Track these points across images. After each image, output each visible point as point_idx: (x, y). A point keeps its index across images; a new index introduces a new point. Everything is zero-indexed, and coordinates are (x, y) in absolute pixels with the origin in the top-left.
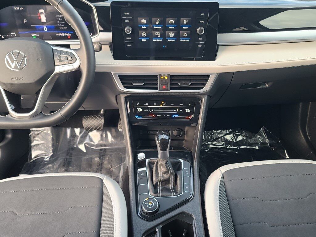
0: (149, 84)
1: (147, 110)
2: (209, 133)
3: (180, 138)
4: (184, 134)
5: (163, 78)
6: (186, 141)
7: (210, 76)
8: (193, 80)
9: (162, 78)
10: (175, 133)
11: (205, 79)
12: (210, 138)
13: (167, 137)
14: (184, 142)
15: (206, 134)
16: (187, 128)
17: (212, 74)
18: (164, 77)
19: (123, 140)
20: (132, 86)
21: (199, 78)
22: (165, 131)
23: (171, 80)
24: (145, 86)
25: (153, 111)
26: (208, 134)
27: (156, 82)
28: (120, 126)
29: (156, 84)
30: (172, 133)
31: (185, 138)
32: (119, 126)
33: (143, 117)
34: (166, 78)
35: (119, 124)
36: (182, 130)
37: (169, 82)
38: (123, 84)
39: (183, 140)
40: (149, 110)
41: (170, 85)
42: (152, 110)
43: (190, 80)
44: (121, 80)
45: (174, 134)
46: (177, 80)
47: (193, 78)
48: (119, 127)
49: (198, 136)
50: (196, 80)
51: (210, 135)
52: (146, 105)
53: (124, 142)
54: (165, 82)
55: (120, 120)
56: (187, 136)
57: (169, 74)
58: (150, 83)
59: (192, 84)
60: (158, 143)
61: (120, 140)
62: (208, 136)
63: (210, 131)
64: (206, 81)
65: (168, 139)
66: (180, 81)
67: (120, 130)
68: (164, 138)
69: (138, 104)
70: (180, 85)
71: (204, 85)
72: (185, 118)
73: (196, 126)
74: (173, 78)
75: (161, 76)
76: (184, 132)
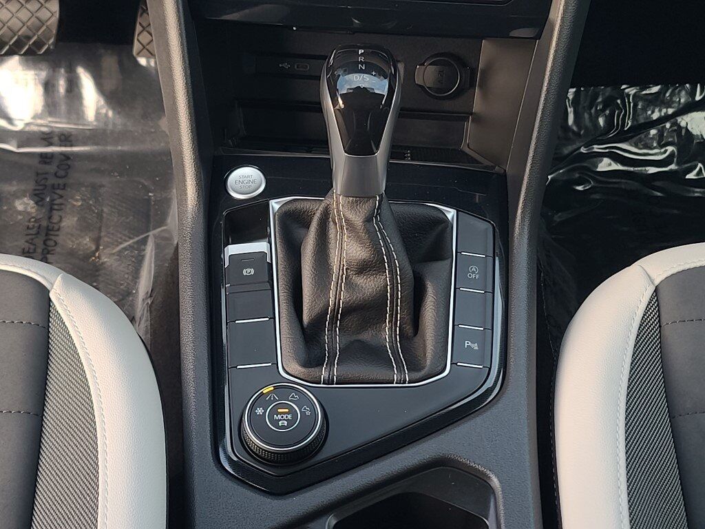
2: (600, 100)
3: (448, 105)
4: (473, 85)
6: (478, 119)
10: (426, 75)
12: (601, 121)
13: (379, 86)
14: (469, 126)
15: (584, 102)
16: (487, 48)
19: (160, 118)
22: (373, 50)
26: (593, 103)
28: (145, 42)
30: (410, 74)
31: (478, 105)
32: (140, 38)
35: (138, 28)
36: (463, 63)
39: (466, 114)
45: (419, 81)
48: (136, 46)
51: (603, 110)
53: (164, 123)
55: (145, 11)
56: (485, 95)
60: (331, 109)
61: (145, 116)
62: (593, 111)
63: (606, 86)
65: (385, 93)
67: (143, 61)
68: (362, 86)
73: (539, 36)
76: (474, 72)
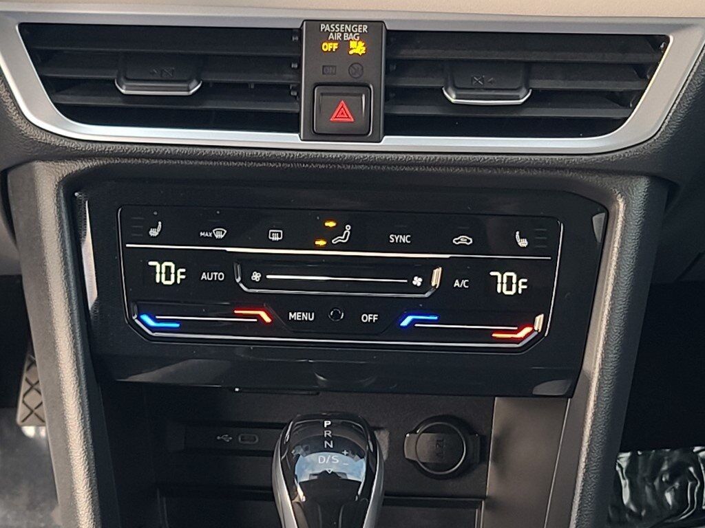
0: (239, 89)
1: (219, 276)
2: (665, 468)
3: (452, 487)
4: (484, 458)
5: (335, 46)
6: (493, 505)
7: (667, 40)
8: (549, 68)
9: (328, 47)
10: (420, 446)
11: (632, 58)
12: (669, 497)
13: (352, 468)
14: (482, 514)
15: (643, 472)
16: (502, 408)
17: (682, 25)
18: (344, 45)
19: (52, 508)
20: (116, 102)
21: (591, 57)
22: (344, 420)
23: (395, 66)
24: (210, 105)
25: (264, 283)
26: (655, 472)
27: (287, 78)
28: (33, 405)
29: (288, 91)
30: (397, 447)
31: (492, 485)
32: (27, 400)
33: (185, 327)
34: (358, 48)
35: (24, 387)
36: (469, 429)
37: (377, 78)
38: (53, 86)
39: (479, 497)
40: (230, 276)
41: (386, 99)
42: (256, 277)
43: (528, 65)
44: (40, 59)
45: (409, 454)
46: (432, 66)
47: (546, 57)
48: (22, 411)
49: (582, 465)
50: (568, 68)
51: (670, 482)
52: (213, 241)
53: (57, 515)
54: (349, 79)
55: (33, 363)
56: (502, 472)
57: (375, 25)
58: (246, 85)
59: (538, 98)
60: (287, 503)
61: (32, 506)
62: (656, 483)
63: (673, 449)
64: (644, 72)
65: (362, 479)
66: (454, 70)
67: (29, 431)
68: (331, 470)
69: (154, 233)
70: (452, 98)
71: (628, 100)
72: (486, 336)
73: (570, 394)
74: (406, 53)
75: (325, 37)
76: (485, 440)
